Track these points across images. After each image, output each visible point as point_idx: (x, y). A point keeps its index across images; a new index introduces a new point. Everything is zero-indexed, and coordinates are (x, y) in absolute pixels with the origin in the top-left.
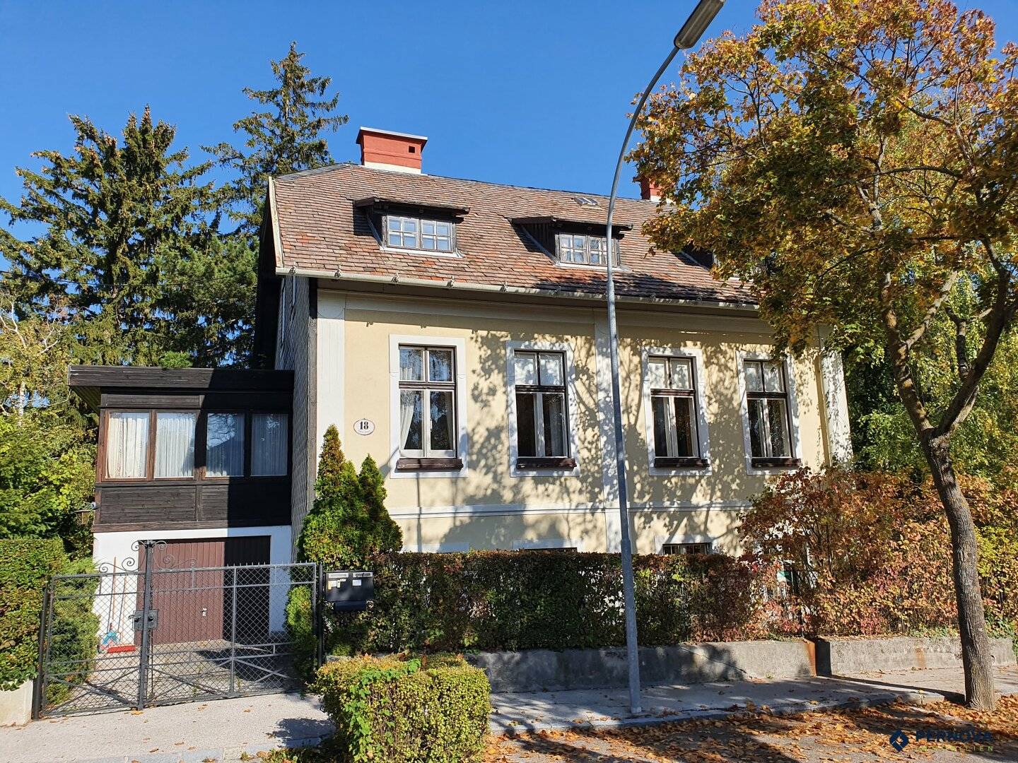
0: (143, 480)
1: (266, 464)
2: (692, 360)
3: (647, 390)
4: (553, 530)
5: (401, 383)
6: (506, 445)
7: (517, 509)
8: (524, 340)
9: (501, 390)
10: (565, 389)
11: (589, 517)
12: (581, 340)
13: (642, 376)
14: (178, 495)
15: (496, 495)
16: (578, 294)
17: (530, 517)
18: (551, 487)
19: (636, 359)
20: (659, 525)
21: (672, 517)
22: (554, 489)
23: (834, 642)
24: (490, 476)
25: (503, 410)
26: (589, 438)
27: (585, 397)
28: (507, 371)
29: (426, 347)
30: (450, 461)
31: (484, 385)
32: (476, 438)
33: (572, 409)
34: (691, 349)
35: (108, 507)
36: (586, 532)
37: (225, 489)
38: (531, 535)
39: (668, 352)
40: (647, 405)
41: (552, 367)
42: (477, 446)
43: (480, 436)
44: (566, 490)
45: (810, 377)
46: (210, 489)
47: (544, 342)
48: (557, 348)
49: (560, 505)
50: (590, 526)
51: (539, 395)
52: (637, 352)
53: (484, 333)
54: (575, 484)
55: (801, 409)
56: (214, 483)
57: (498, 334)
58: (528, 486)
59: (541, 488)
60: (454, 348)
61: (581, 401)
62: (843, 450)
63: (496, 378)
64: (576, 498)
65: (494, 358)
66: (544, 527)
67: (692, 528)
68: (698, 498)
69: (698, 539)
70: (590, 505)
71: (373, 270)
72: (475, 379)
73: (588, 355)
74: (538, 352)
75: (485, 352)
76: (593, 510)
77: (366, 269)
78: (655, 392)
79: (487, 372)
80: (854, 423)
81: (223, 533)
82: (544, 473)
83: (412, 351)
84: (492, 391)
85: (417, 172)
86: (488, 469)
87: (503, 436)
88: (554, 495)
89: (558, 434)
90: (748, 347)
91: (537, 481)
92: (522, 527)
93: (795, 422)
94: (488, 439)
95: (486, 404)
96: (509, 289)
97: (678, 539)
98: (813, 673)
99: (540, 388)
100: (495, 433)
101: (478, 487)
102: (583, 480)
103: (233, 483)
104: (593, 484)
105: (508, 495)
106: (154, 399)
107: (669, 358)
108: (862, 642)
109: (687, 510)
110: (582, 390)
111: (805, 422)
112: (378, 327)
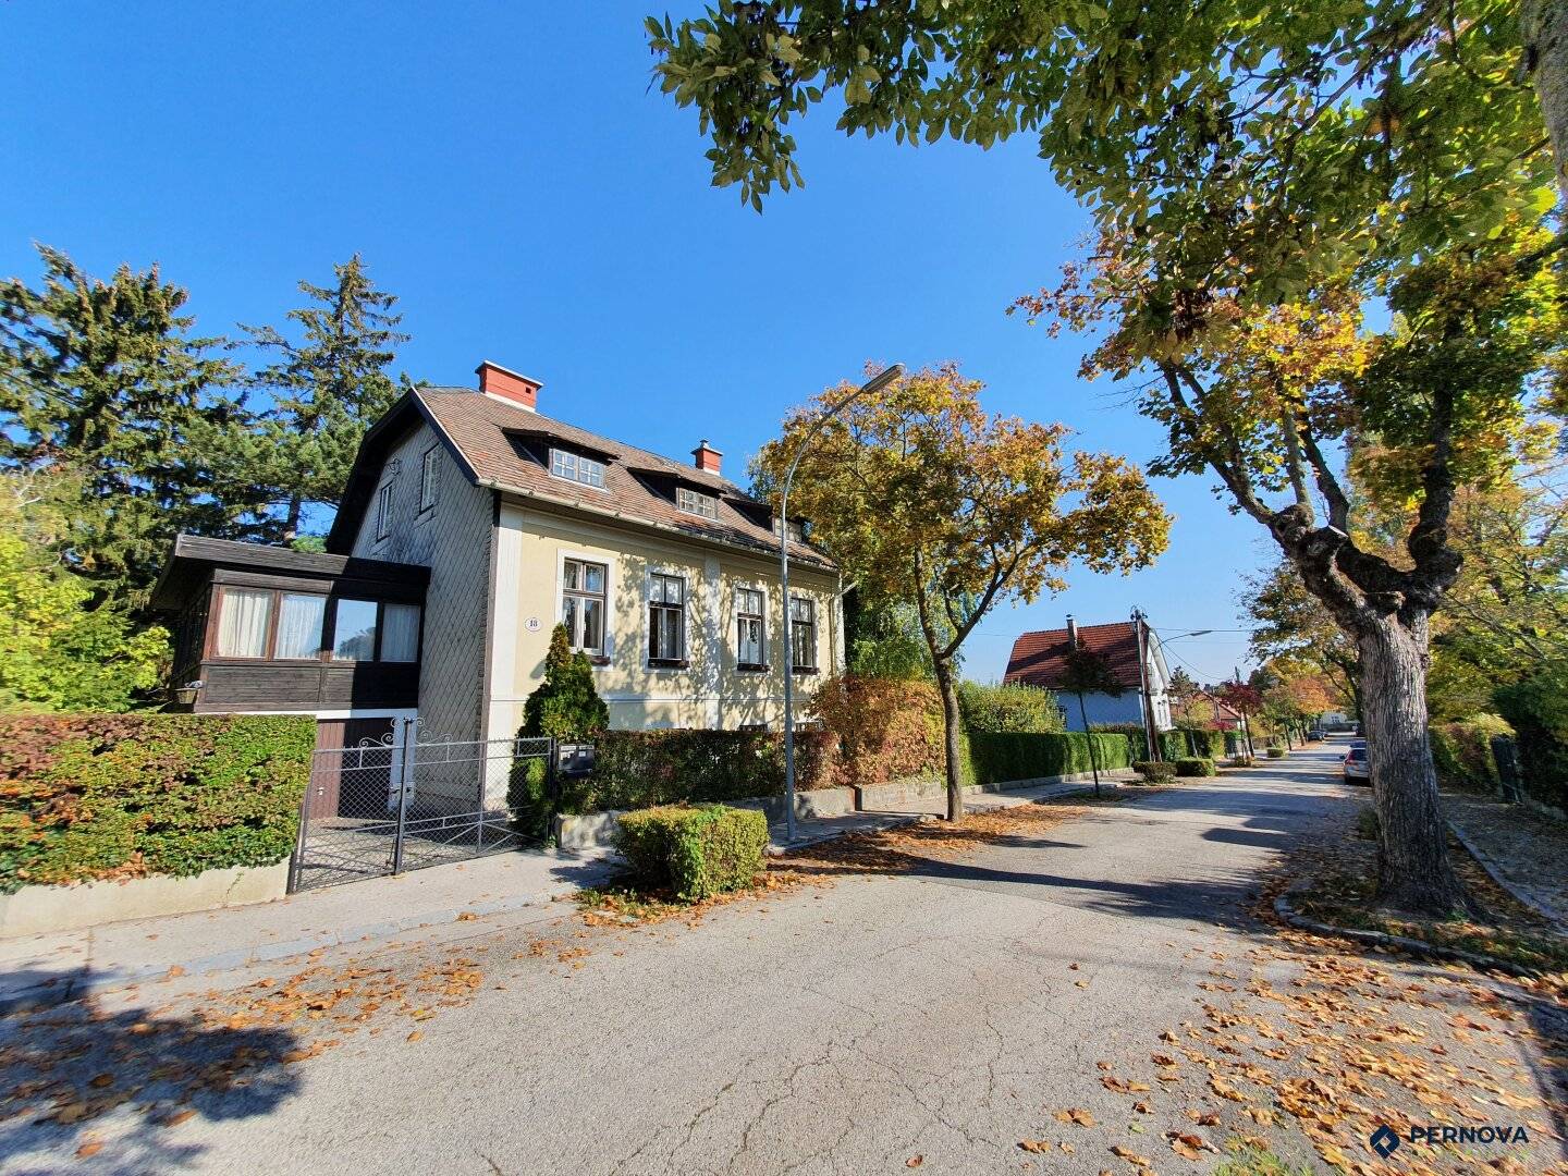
0: (256, 660)
1: (397, 650)
2: (761, 594)
3: (735, 614)
4: (666, 717)
5: (565, 591)
6: (639, 647)
7: (640, 700)
8: (655, 566)
9: (637, 604)
10: (682, 607)
11: (693, 706)
12: (695, 571)
13: (732, 602)
14: (301, 676)
15: (629, 687)
16: (704, 536)
17: (650, 705)
18: (669, 683)
19: (728, 590)
20: (735, 712)
21: (744, 707)
22: (671, 684)
23: (864, 788)
24: (627, 672)
25: (639, 620)
26: (696, 646)
27: (695, 614)
28: (643, 589)
29: (584, 562)
30: (597, 657)
31: (626, 599)
32: (618, 640)
33: (688, 623)
34: (761, 586)
35: (216, 686)
36: (690, 718)
37: (351, 672)
38: (649, 721)
39: (748, 587)
40: (734, 625)
41: (673, 589)
42: (618, 648)
43: (620, 641)
44: (678, 686)
45: (825, 614)
46: (336, 672)
47: (670, 570)
48: (678, 575)
49: (674, 697)
50: (692, 713)
51: (665, 609)
52: (729, 585)
53: (627, 556)
54: (685, 681)
55: (819, 634)
56: (341, 666)
57: (638, 558)
58: (653, 680)
59: (662, 683)
60: (606, 566)
61: (692, 617)
62: (841, 664)
63: (635, 594)
64: (685, 692)
65: (634, 577)
66: (659, 716)
67: (756, 714)
68: (761, 694)
69: (759, 723)
70: (694, 697)
71: (556, 494)
72: (620, 592)
73: (699, 583)
74: (666, 576)
75: (628, 572)
76: (696, 700)
77: (550, 492)
78: (739, 615)
79: (629, 588)
80: (848, 647)
81: (346, 714)
82: (664, 671)
83: (571, 566)
84: (631, 604)
85: (532, 410)
86: (624, 666)
87: (638, 641)
88: (670, 689)
89: (676, 642)
90: (793, 589)
91: (660, 677)
92: (644, 715)
93: (817, 643)
94: (626, 642)
95: (626, 614)
96: (659, 525)
97: (747, 723)
98: (853, 810)
99: (665, 604)
100: (631, 638)
101: (616, 681)
102: (691, 678)
103: (360, 668)
104: (699, 680)
105: (638, 689)
106: (279, 580)
107: (748, 591)
108: (876, 787)
109: (754, 702)
110: (693, 609)
111: (822, 643)
112: (550, 543)
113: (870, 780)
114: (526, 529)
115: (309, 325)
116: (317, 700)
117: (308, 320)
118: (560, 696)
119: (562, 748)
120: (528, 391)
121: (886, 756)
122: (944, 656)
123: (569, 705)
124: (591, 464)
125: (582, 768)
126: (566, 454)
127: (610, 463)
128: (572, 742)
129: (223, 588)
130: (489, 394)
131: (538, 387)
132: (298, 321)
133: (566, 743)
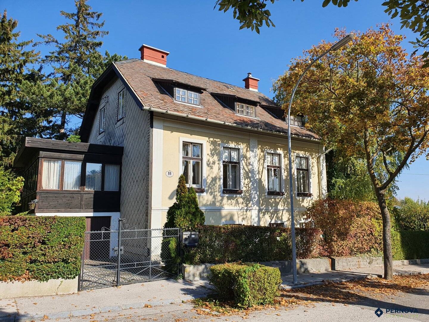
0: (56, 190)
1: (111, 186)
2: (279, 155)
3: (266, 165)
4: (232, 218)
5: (183, 157)
6: (218, 184)
7: (219, 210)
8: (226, 143)
9: (217, 162)
10: (239, 163)
11: (245, 213)
12: (245, 145)
13: (264, 160)
14: (73, 197)
15: (214, 203)
16: (249, 127)
17: (224, 213)
18: (233, 201)
19: (262, 154)
20: (267, 217)
21: (272, 214)
22: (234, 202)
24: (212, 196)
25: (218, 170)
26: (246, 183)
28: (219, 155)
29: (191, 143)
30: (198, 189)
31: (211, 160)
32: (208, 181)
33: (242, 171)
34: (280, 151)
35: (42, 202)
36: (243, 219)
37: (92, 196)
38: (223, 220)
39: (272, 152)
40: (265, 172)
41: (234, 154)
42: (208, 184)
43: (209, 181)
44: (237, 203)
45: (315, 164)
46: (87, 196)
47: (232, 145)
48: (237, 147)
49: (236, 208)
50: (245, 217)
51: (230, 165)
52: (262, 151)
53: (212, 139)
54: (240, 200)
55: (312, 176)
56: (89, 193)
57: (217, 140)
58: (225, 200)
59: (229, 201)
60: (201, 144)
61: (244, 168)
62: (325, 192)
63: (216, 158)
64: (241, 206)
65: (215, 149)
66: (228, 218)
67: (278, 218)
68: (280, 207)
69: (279, 222)
70: (246, 208)
71: (178, 111)
72: (208, 157)
73: (247, 151)
74: (230, 148)
75: (212, 147)
76: (247, 210)
77: (175, 110)
78: (268, 166)
79: (213, 155)
80: (329, 182)
81: (91, 214)
82: (231, 195)
83: (186, 145)
84: (214, 163)
85: (165, 66)
86: (211, 193)
87: (217, 180)
88: (233, 204)
89: (236, 180)
90: (297, 152)
91: (229, 198)
92: (221, 217)
93: (311, 180)
94: (212, 181)
95: (212, 168)
96: (227, 124)
97: (273, 222)
98: (330, 270)
99: (231, 162)
100: (214, 179)
101: (207, 200)
102: (244, 199)
103: (96, 193)
104: (248, 200)
105: (218, 204)
106: (63, 155)
107: (272, 154)
109: (276, 211)
110: (244, 164)
111: (314, 180)
112: (175, 134)
113: (340, 254)
114: (165, 128)
115: (66, 32)
116: (79, 208)
117: (65, 29)
118: (183, 209)
119: (184, 233)
120: (163, 57)
121: (349, 242)
122: (381, 189)
123: (186, 213)
124: (193, 94)
125: (193, 243)
126: (182, 90)
127: (203, 92)
128: (189, 230)
129: (43, 159)
130: (145, 61)
131: (167, 54)
132: (61, 31)
133: (186, 231)
